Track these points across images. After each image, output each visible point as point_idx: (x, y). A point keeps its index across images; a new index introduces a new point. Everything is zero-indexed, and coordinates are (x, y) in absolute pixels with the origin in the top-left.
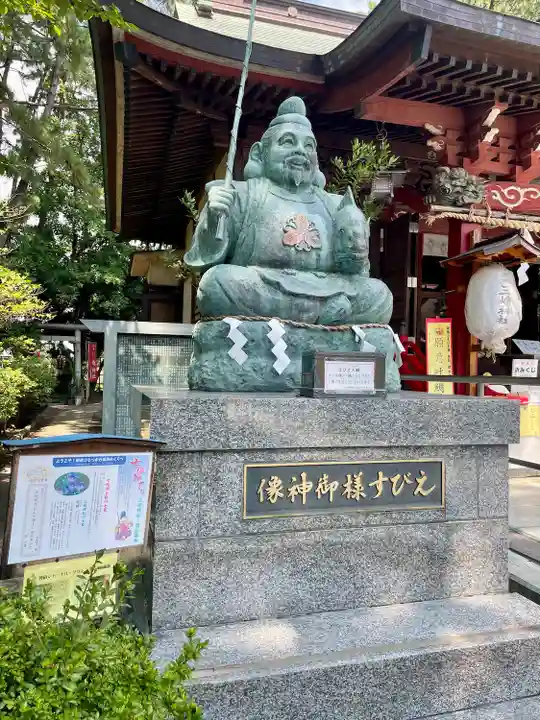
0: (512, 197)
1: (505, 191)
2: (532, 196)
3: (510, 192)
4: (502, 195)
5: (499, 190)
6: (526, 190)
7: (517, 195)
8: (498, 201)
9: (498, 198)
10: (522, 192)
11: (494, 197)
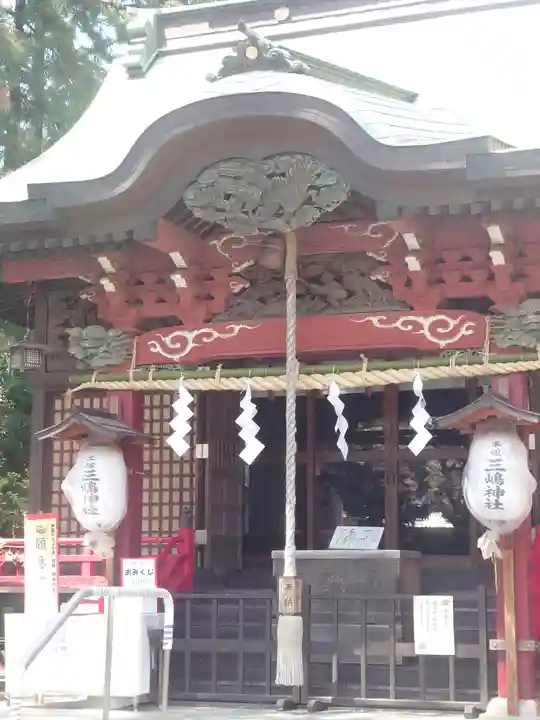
0: (178, 345)
1: (167, 340)
2: (205, 340)
3: (174, 341)
4: (164, 346)
5: (159, 340)
6: (196, 333)
7: (184, 341)
8: (158, 354)
9: (159, 349)
10: (190, 336)
11: (152, 349)
